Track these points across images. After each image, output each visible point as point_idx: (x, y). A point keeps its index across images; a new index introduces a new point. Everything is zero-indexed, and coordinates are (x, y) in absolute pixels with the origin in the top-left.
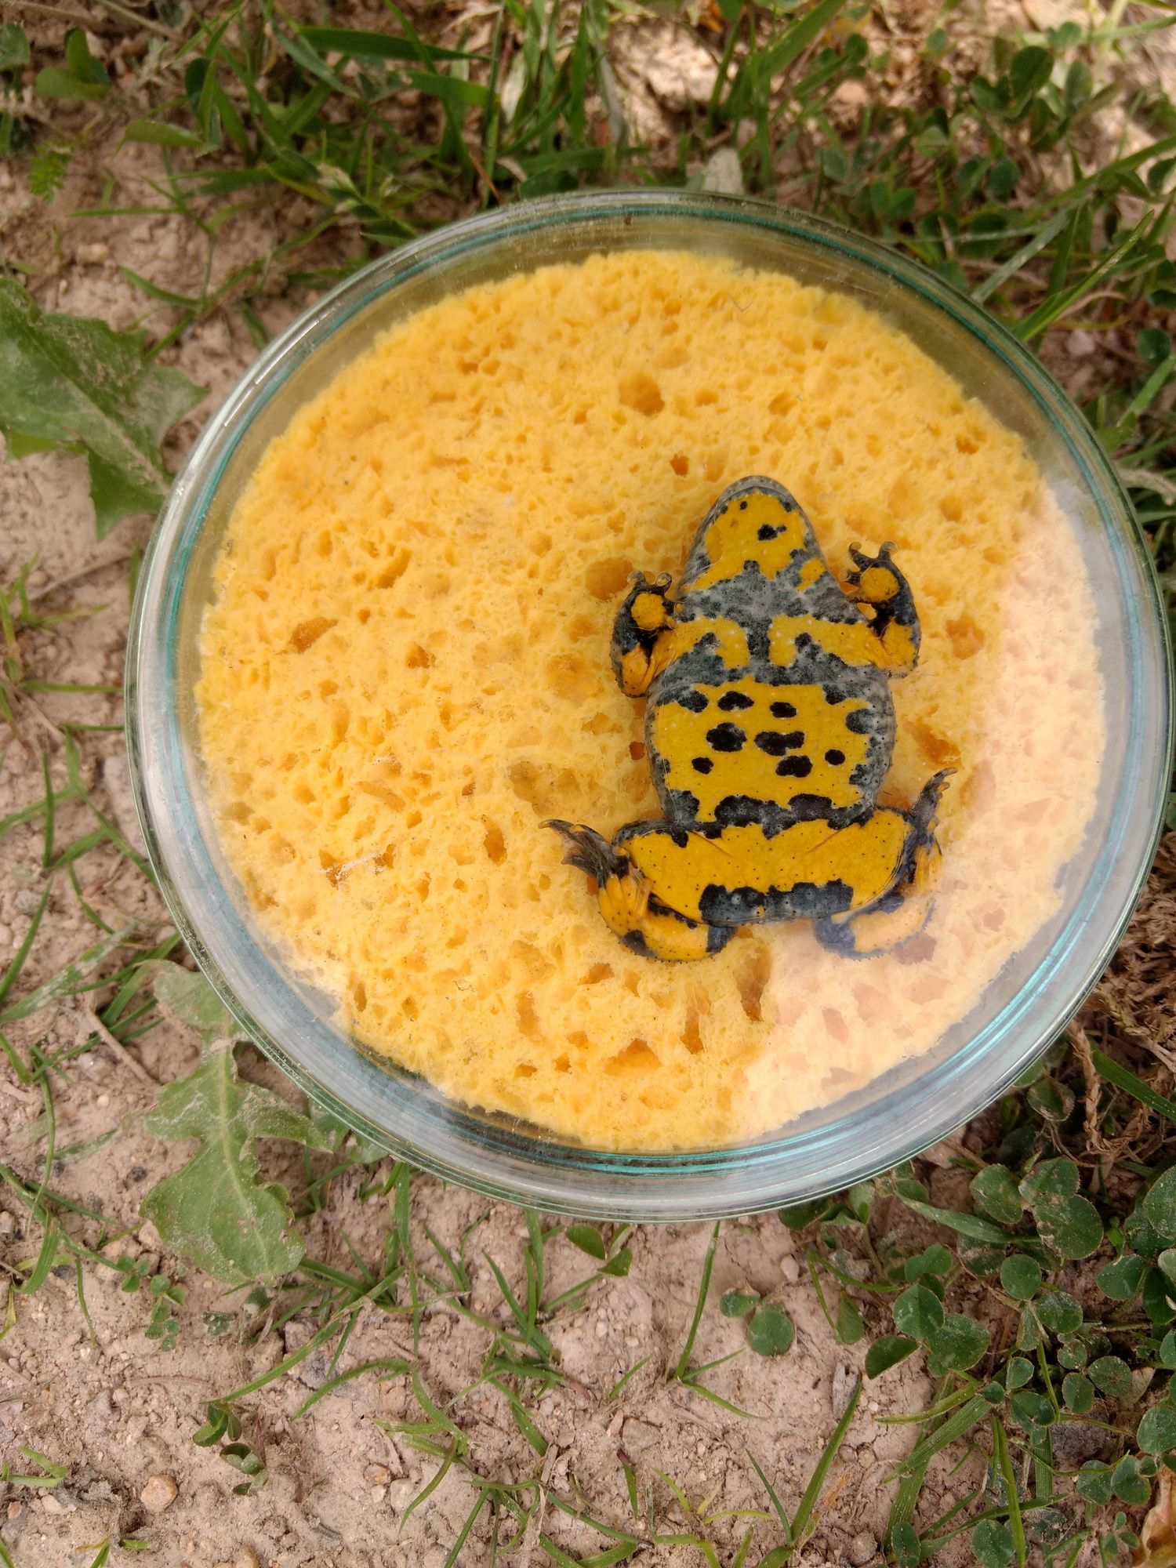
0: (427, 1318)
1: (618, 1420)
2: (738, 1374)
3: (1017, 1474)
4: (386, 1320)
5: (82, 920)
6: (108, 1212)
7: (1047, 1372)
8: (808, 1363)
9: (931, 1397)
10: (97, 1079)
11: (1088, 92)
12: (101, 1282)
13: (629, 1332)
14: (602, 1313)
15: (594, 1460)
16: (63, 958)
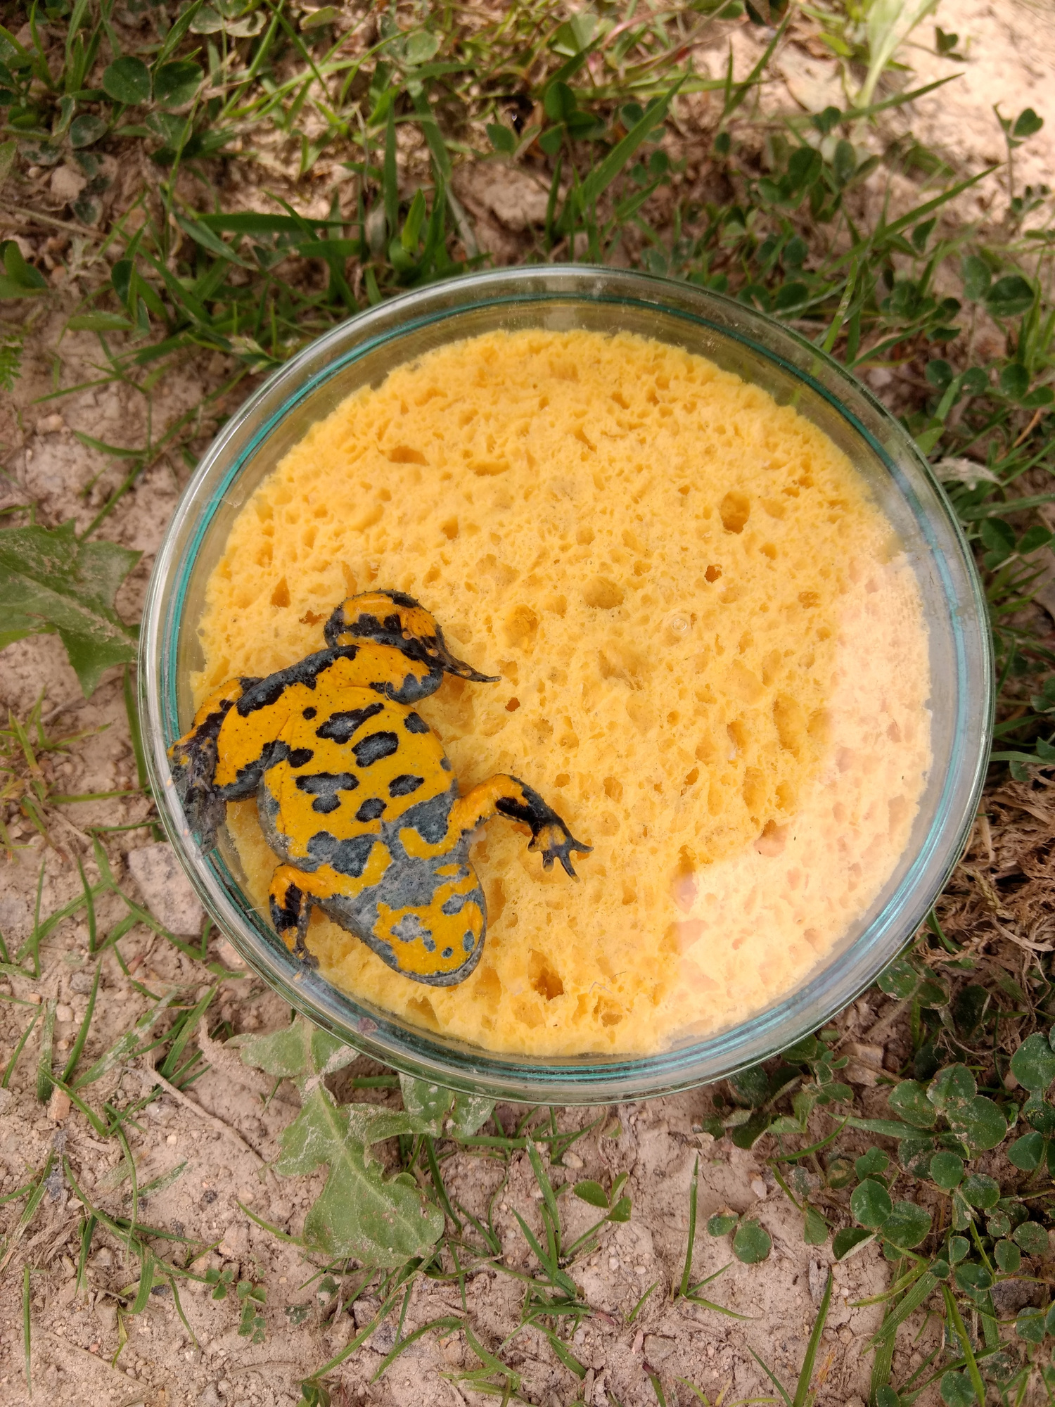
0: (470, 1278)
1: (639, 1338)
2: (731, 1283)
3: (968, 1329)
4: (436, 1285)
5: (130, 990)
6: (190, 1233)
7: (980, 1243)
8: (786, 1264)
9: (891, 1277)
10: (164, 1123)
11: (853, 165)
12: (193, 1294)
13: (636, 1262)
14: (612, 1250)
15: (625, 1374)
16: (119, 1025)
